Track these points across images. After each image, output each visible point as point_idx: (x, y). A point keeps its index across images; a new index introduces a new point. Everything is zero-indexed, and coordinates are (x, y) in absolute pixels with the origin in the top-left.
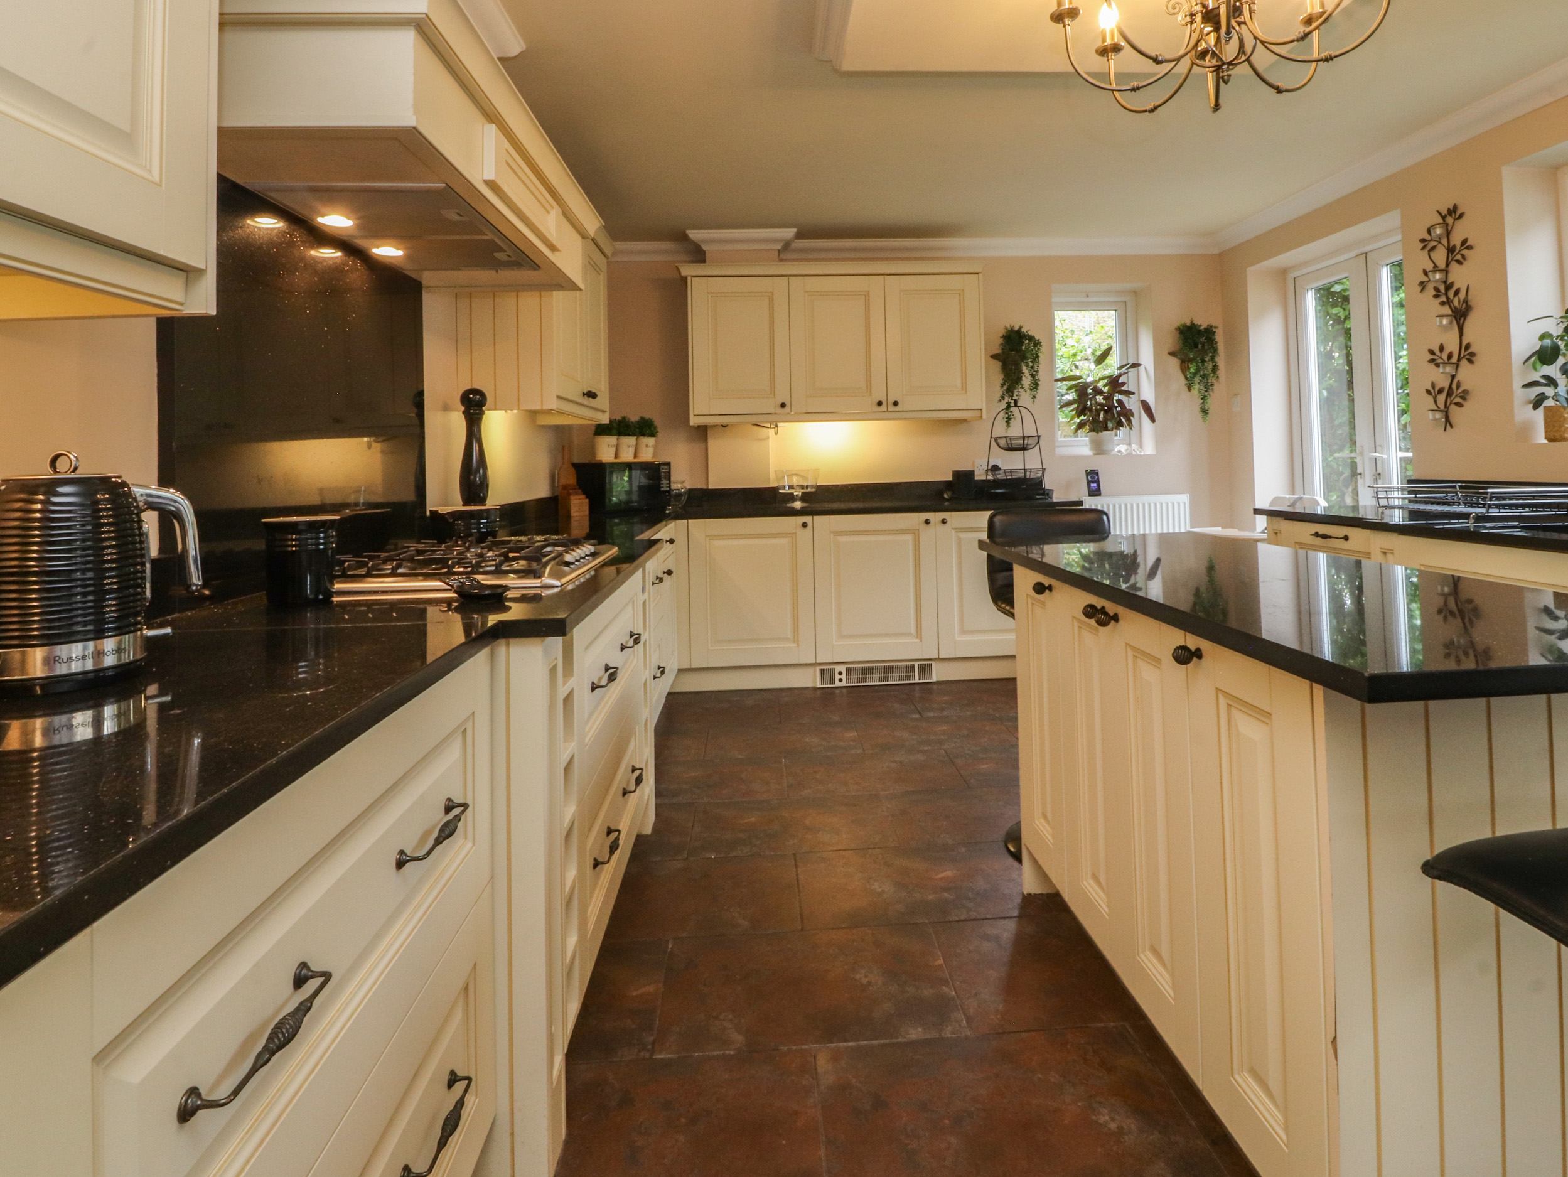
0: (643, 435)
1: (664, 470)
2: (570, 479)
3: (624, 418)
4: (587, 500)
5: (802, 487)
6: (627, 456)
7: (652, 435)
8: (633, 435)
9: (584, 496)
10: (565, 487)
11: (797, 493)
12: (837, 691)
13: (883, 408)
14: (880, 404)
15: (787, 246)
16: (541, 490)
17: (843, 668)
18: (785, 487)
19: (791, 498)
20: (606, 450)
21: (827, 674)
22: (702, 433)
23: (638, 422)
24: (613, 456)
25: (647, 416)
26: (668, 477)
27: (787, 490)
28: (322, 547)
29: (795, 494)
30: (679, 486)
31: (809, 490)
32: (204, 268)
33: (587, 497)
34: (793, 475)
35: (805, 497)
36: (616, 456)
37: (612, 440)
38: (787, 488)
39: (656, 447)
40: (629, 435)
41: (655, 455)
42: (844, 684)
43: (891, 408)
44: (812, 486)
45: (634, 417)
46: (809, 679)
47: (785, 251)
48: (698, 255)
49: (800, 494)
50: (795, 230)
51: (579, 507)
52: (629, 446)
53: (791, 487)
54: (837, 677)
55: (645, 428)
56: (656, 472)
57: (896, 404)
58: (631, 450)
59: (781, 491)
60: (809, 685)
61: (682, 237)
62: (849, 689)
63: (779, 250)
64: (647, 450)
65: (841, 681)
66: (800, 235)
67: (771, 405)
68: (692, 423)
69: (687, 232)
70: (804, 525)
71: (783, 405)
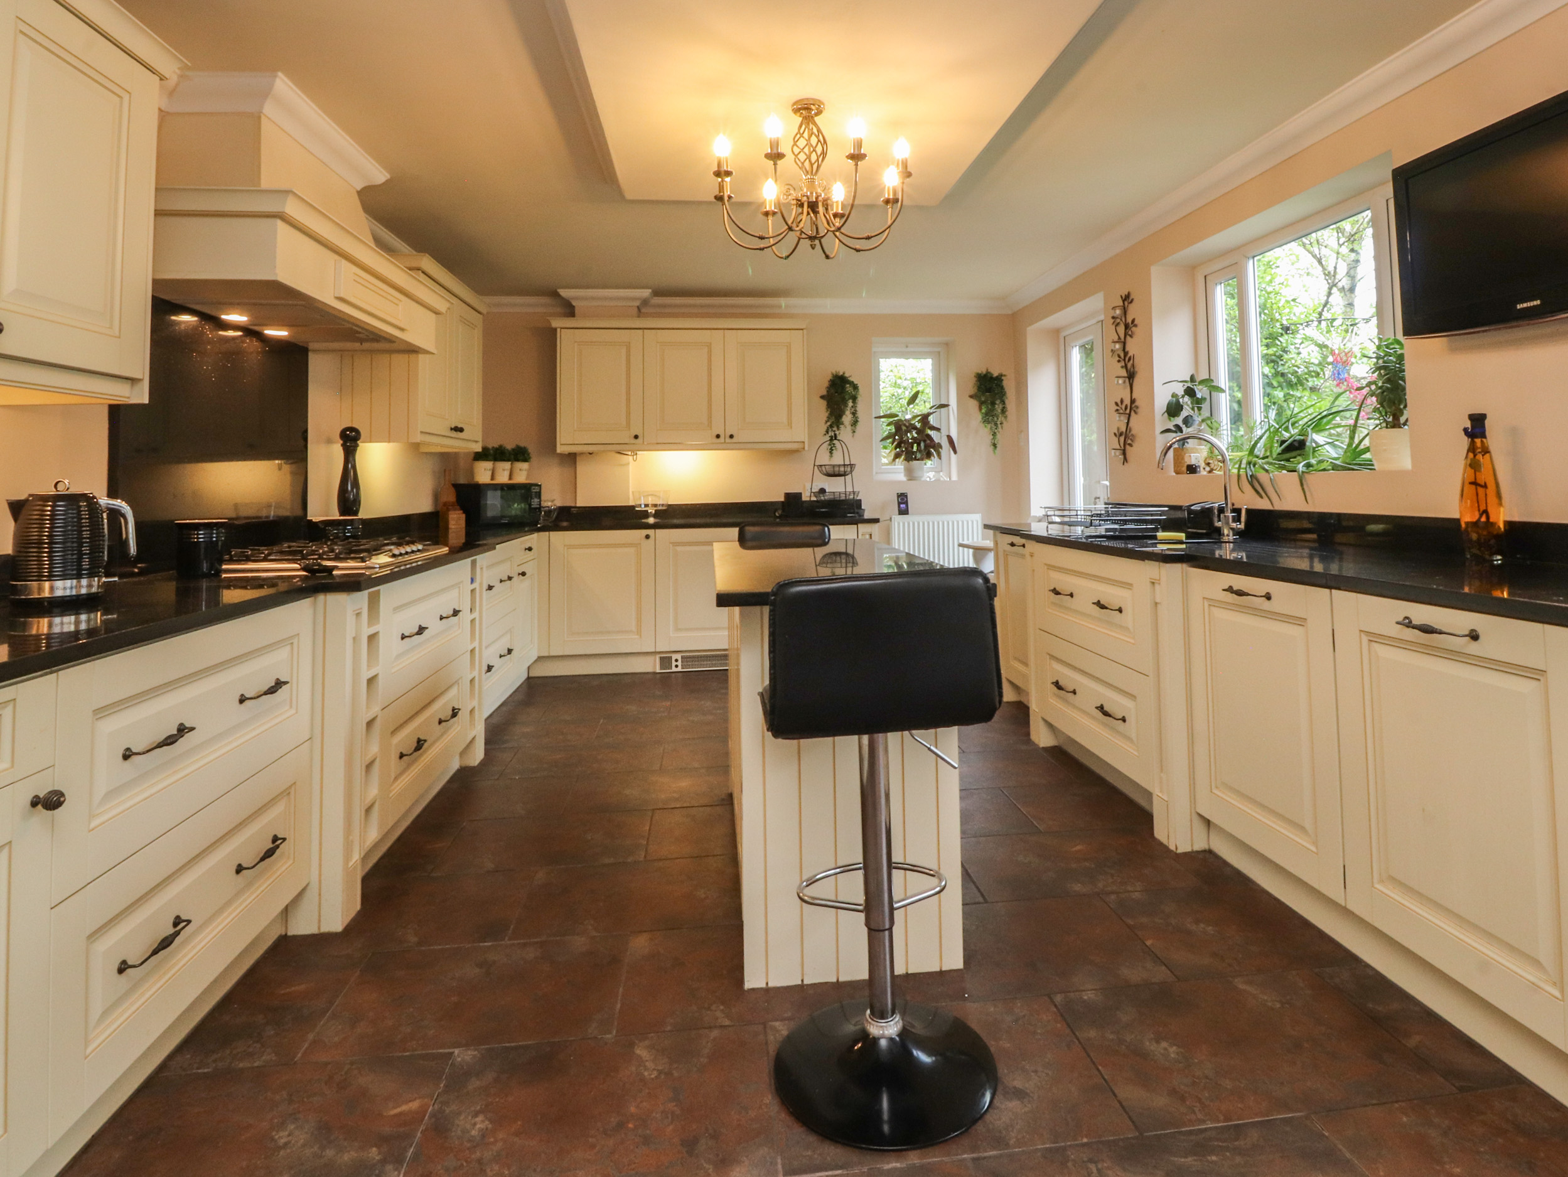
0: (518, 460)
1: (535, 490)
2: (450, 496)
3: (501, 446)
4: (464, 515)
5: (655, 505)
6: (503, 478)
7: (525, 460)
8: (508, 460)
9: (461, 512)
10: (445, 504)
11: (651, 510)
12: (673, 675)
13: (722, 439)
14: (718, 436)
15: (645, 302)
16: (423, 505)
17: (679, 656)
18: (641, 505)
19: (646, 515)
20: (483, 473)
21: (666, 661)
22: (571, 459)
23: (513, 450)
24: (490, 478)
25: (522, 445)
26: (539, 495)
27: (643, 508)
28: (214, 539)
29: (649, 511)
30: (549, 504)
31: (660, 508)
32: (141, 378)
33: (464, 513)
34: (649, 495)
35: (657, 514)
36: (493, 478)
37: (488, 465)
38: (643, 506)
39: (529, 471)
40: (504, 460)
41: (528, 477)
42: (679, 669)
43: (728, 440)
44: (663, 505)
45: (509, 446)
46: (651, 665)
47: (642, 309)
48: (569, 310)
49: (654, 512)
50: (650, 290)
51: (456, 521)
52: (504, 470)
53: (646, 506)
54: (674, 664)
55: (519, 455)
56: (528, 492)
57: (731, 436)
58: (507, 474)
59: (637, 509)
60: (650, 670)
61: (555, 294)
62: (685, 674)
63: (638, 307)
64: (522, 474)
65: (677, 667)
66: (657, 293)
67: (626, 437)
68: (558, 451)
69: (559, 290)
70: (647, 537)
71: (636, 437)
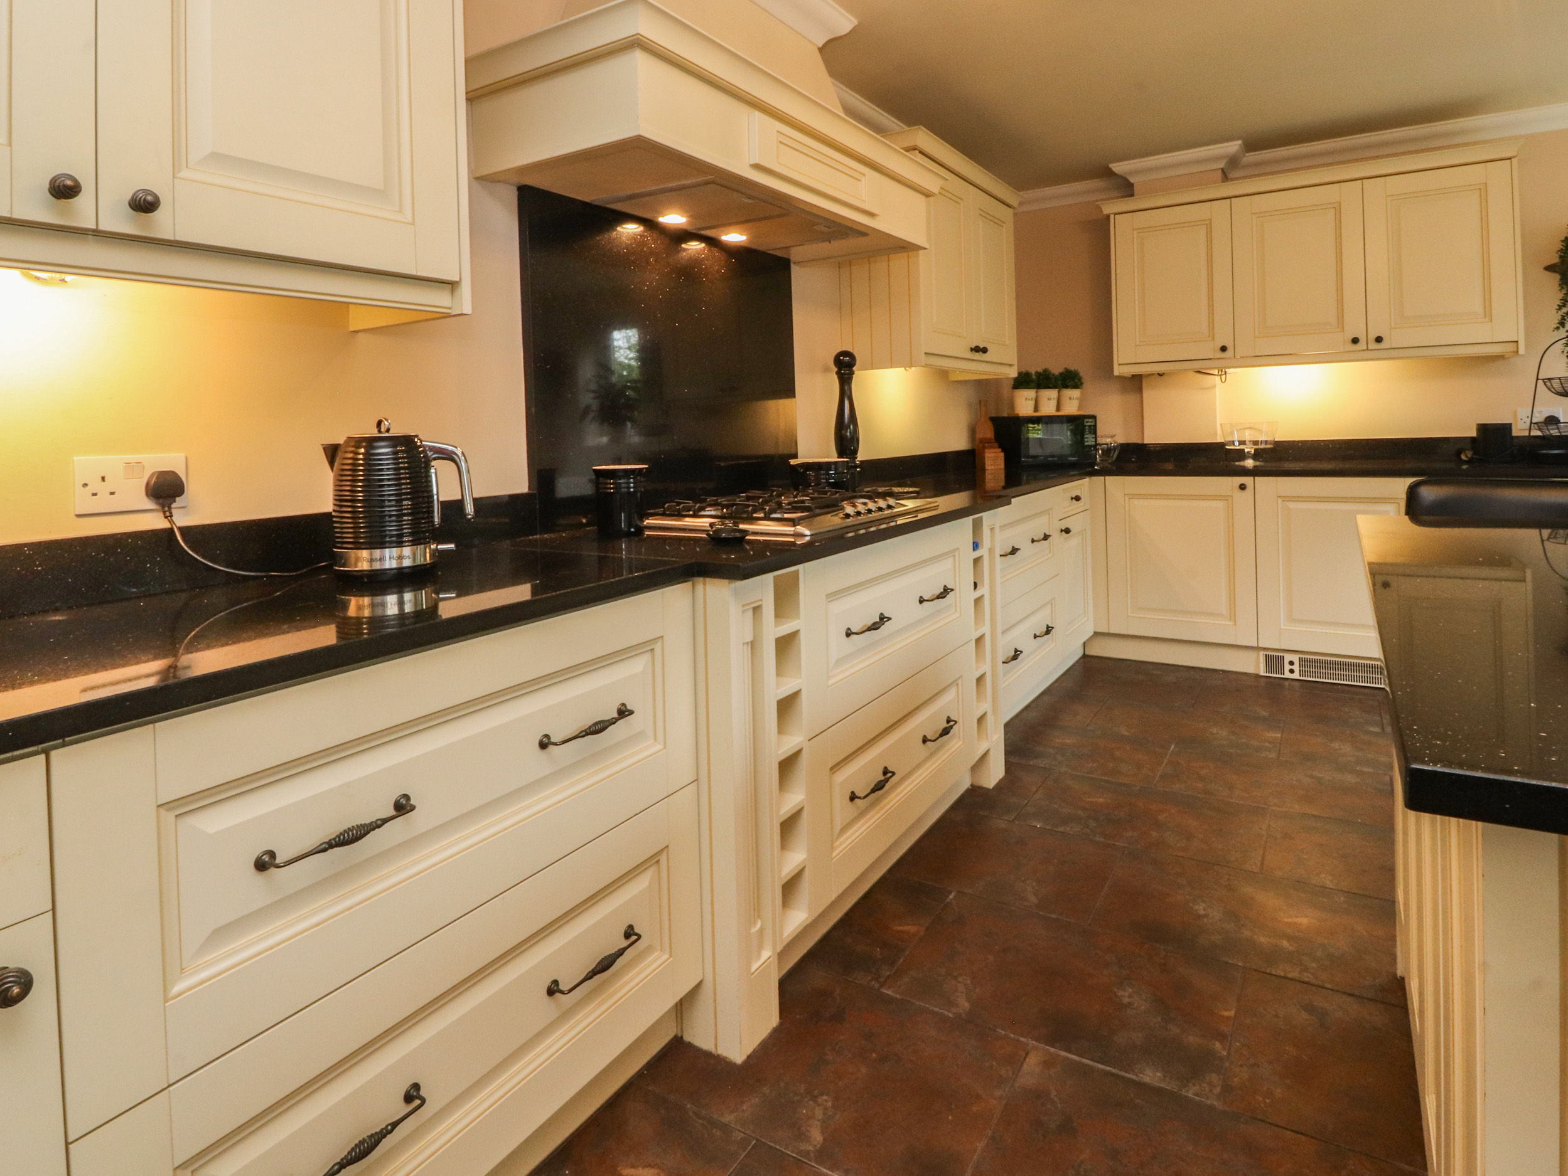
0: (1066, 387)
1: (1089, 423)
2: (988, 432)
3: (1045, 371)
4: (1002, 454)
5: (1255, 443)
6: (1048, 408)
7: (1076, 387)
8: (1055, 387)
9: (1000, 450)
10: (982, 441)
11: (1249, 449)
12: (1287, 683)
13: (1362, 345)
14: (1355, 341)
15: (1232, 162)
16: (956, 441)
17: (1295, 658)
18: (1233, 442)
19: (1241, 455)
20: (1024, 403)
21: (1274, 661)
22: (1135, 383)
23: (1061, 374)
24: (1032, 409)
25: (1072, 368)
26: (1094, 430)
27: (1237, 446)
29: (1246, 450)
30: (1109, 440)
31: (1263, 446)
33: (1003, 451)
34: (1245, 429)
35: (1257, 455)
36: (1036, 409)
37: (1030, 393)
38: (1237, 443)
39: (1082, 400)
40: (1049, 388)
41: (1080, 407)
42: (1296, 676)
43: (1373, 345)
44: (1266, 442)
45: (1056, 370)
46: (1254, 665)
47: (1229, 170)
48: (1126, 188)
49: (1253, 451)
50: (1241, 143)
51: (994, 462)
52: (1049, 399)
53: (1242, 443)
54: (1287, 667)
55: (1069, 380)
56: (1081, 425)
57: (1379, 340)
58: (1053, 403)
59: (1227, 447)
60: (1251, 670)
61: (1109, 173)
62: (1305, 684)
63: (1223, 169)
64: (1072, 403)
65: (1293, 672)
67: (1209, 349)
68: (1116, 373)
69: (1111, 166)
70: (1243, 487)
71: (1224, 349)
